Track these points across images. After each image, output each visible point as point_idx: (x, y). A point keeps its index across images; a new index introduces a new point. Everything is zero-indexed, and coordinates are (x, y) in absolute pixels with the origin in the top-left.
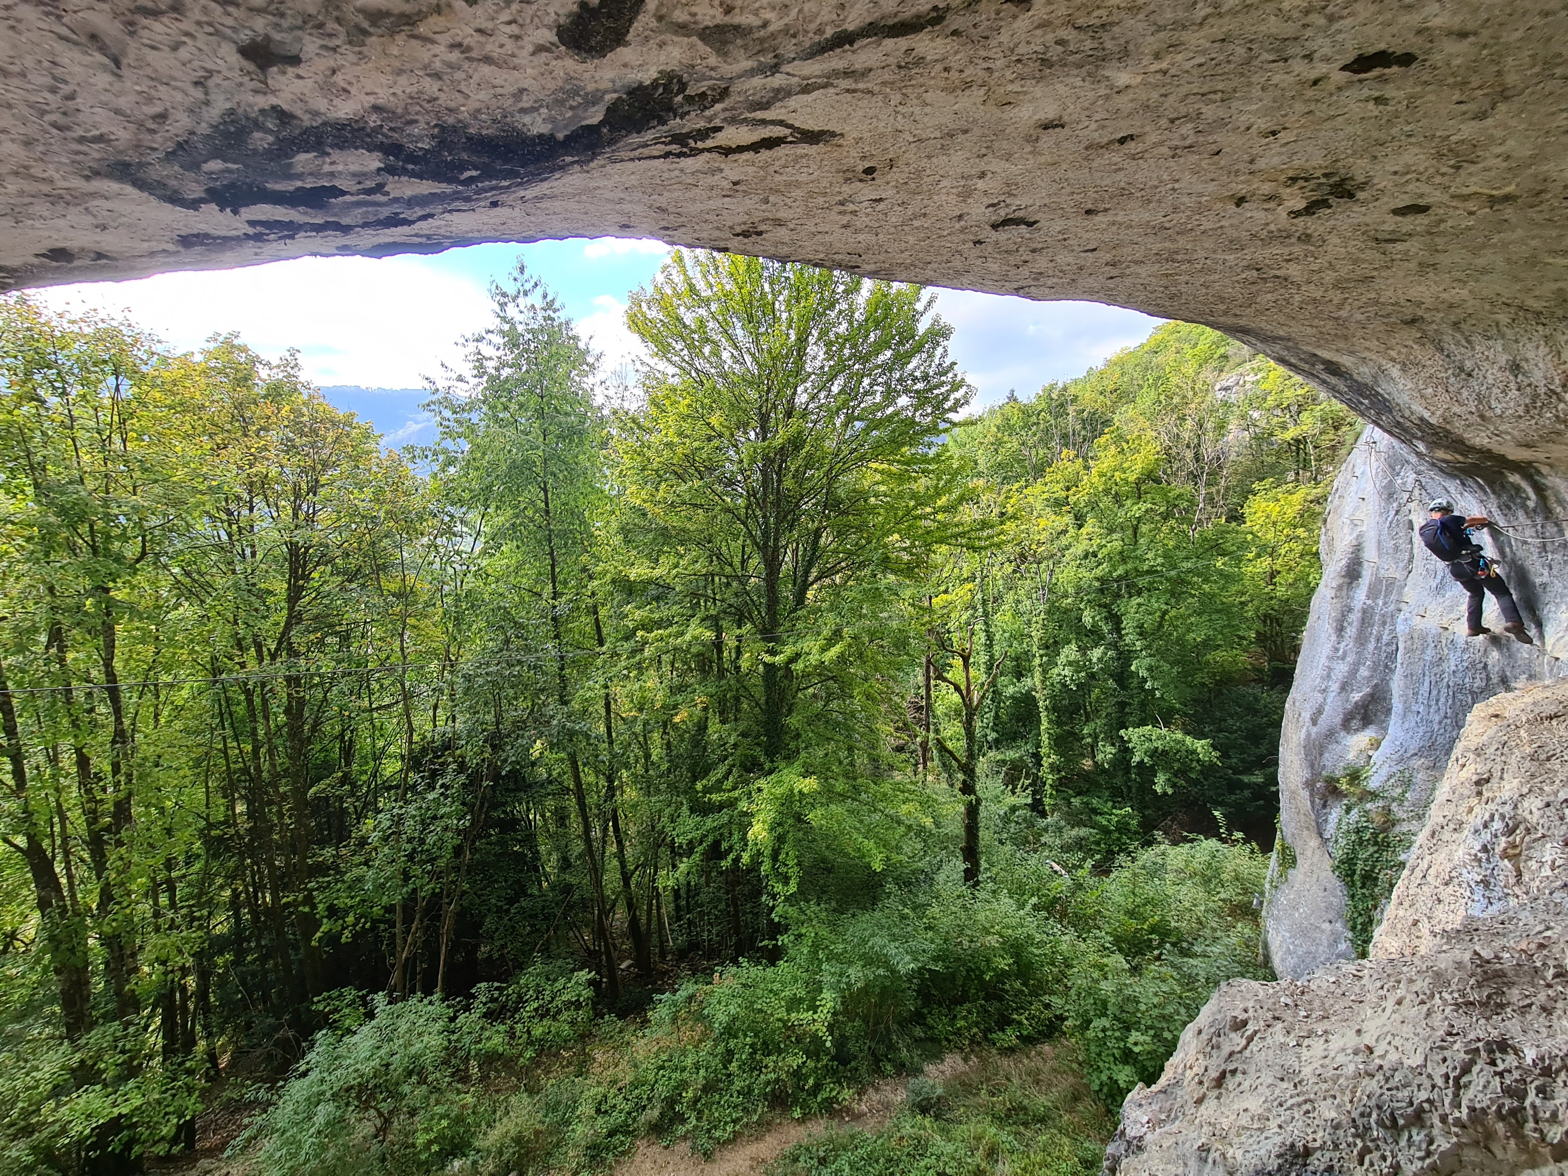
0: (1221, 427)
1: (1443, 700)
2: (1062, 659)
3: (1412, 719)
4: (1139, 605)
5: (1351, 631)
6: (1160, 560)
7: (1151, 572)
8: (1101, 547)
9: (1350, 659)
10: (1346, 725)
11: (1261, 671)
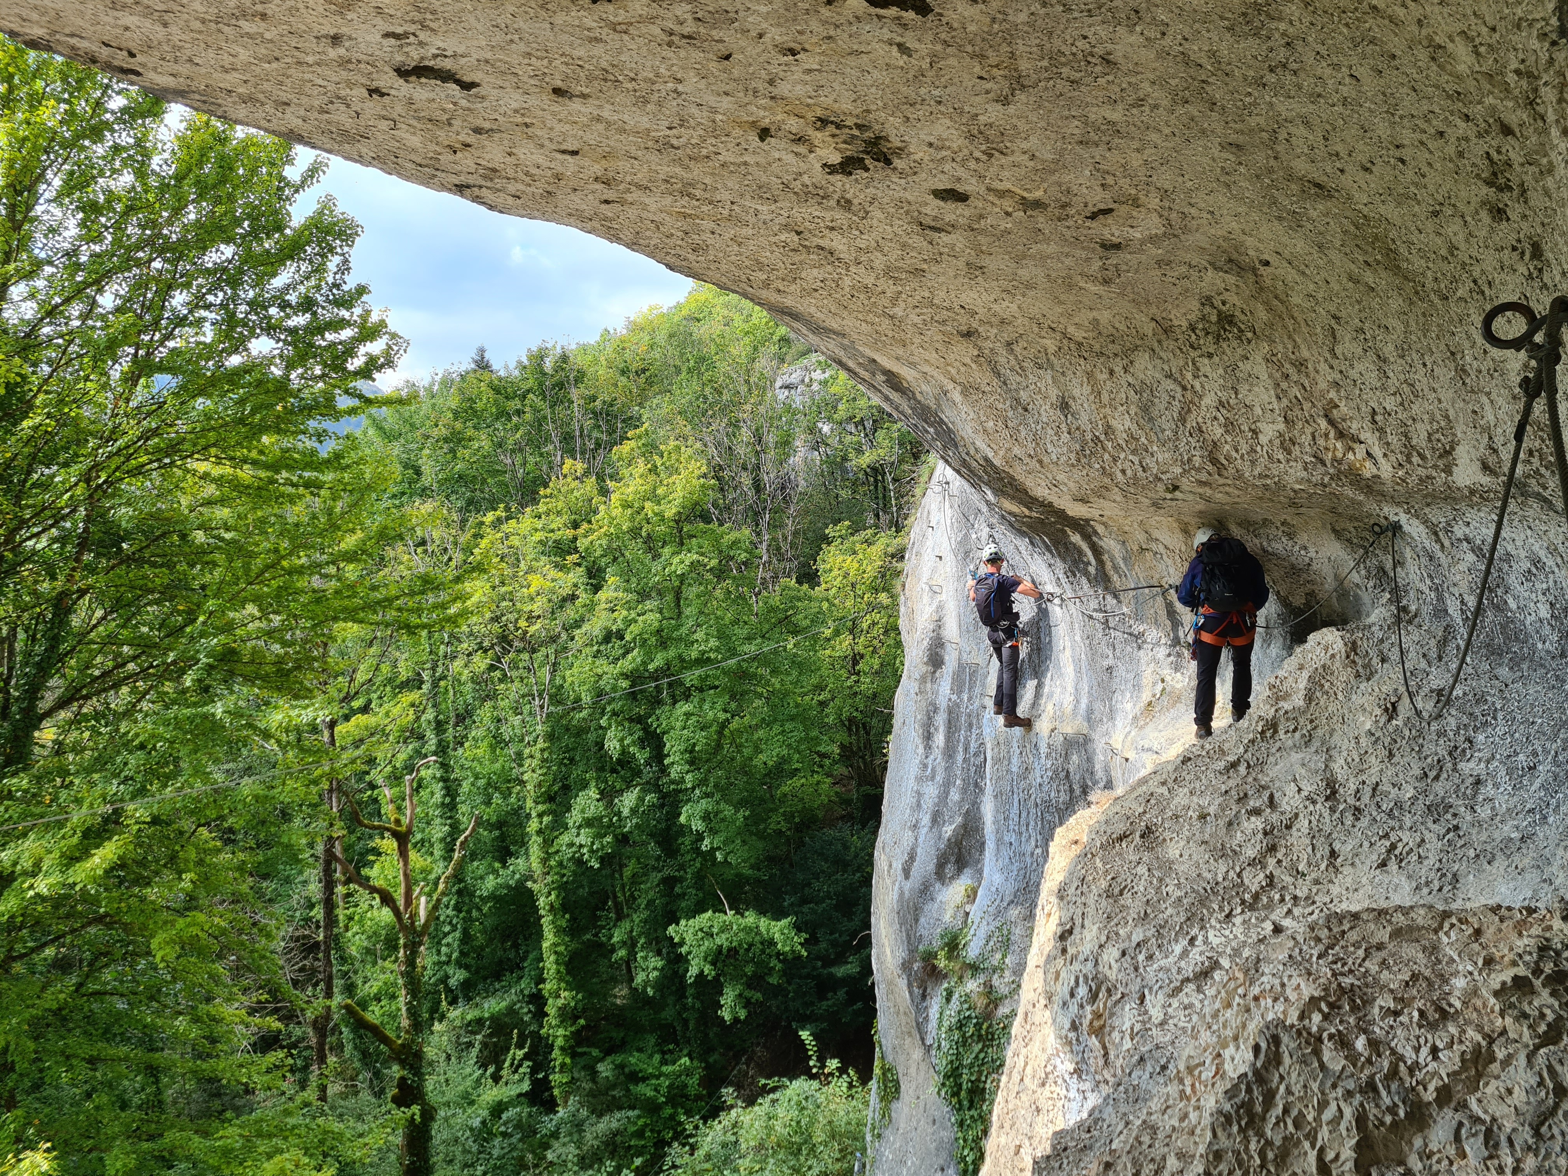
0: (785, 443)
1: (1032, 823)
2: (574, 817)
3: (1006, 852)
4: (688, 715)
5: (940, 739)
6: (713, 643)
7: (702, 661)
8: (629, 622)
9: (939, 778)
10: (940, 873)
11: (848, 802)
